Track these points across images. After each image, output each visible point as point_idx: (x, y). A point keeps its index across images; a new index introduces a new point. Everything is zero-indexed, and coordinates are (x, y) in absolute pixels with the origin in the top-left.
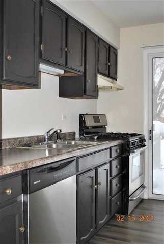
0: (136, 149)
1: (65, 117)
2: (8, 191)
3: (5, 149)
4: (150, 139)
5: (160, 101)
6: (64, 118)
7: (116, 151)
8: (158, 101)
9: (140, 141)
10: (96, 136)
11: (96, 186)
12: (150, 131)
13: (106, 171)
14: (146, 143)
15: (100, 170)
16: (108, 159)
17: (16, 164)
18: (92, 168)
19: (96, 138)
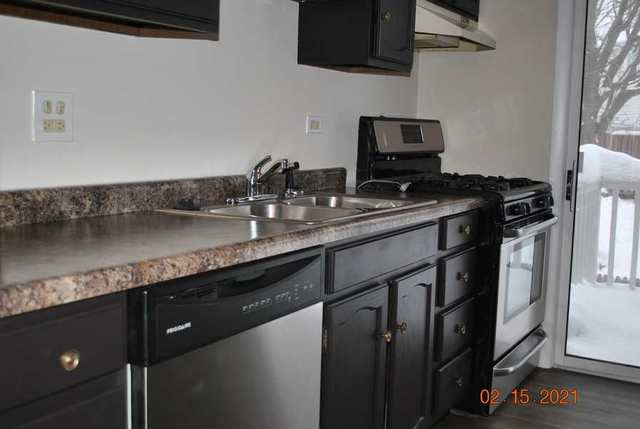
0: (523, 224)
1: (314, 125)
2: (67, 359)
3: (120, 214)
4: (568, 198)
5: (608, 89)
6: (311, 127)
7: (461, 230)
8: (602, 90)
9: (536, 203)
10: (405, 182)
11: (388, 335)
12: (570, 173)
13: (424, 289)
14: (555, 209)
15: (405, 287)
16: (432, 253)
17: (101, 270)
18: (378, 280)
19: (404, 187)
